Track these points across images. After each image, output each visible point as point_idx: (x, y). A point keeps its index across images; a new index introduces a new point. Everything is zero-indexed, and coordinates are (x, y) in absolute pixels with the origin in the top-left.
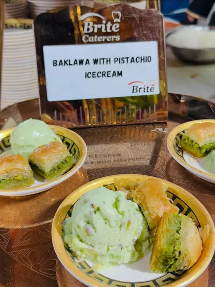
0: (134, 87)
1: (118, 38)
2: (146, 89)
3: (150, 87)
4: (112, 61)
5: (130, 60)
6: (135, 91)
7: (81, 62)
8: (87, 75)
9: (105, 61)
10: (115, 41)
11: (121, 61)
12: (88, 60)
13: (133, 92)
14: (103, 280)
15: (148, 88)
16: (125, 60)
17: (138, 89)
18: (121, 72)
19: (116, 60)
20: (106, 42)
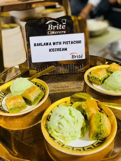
0: (72, 55)
1: (65, 32)
2: (79, 57)
3: (81, 55)
4: (62, 43)
5: (70, 42)
6: (73, 57)
7: (47, 44)
8: (50, 50)
9: (59, 43)
10: (63, 34)
11: (66, 43)
12: (50, 43)
13: (72, 58)
14: (69, 148)
15: (79, 56)
16: (68, 43)
17: (75, 57)
18: (66, 48)
19: (64, 43)
20: (59, 34)
